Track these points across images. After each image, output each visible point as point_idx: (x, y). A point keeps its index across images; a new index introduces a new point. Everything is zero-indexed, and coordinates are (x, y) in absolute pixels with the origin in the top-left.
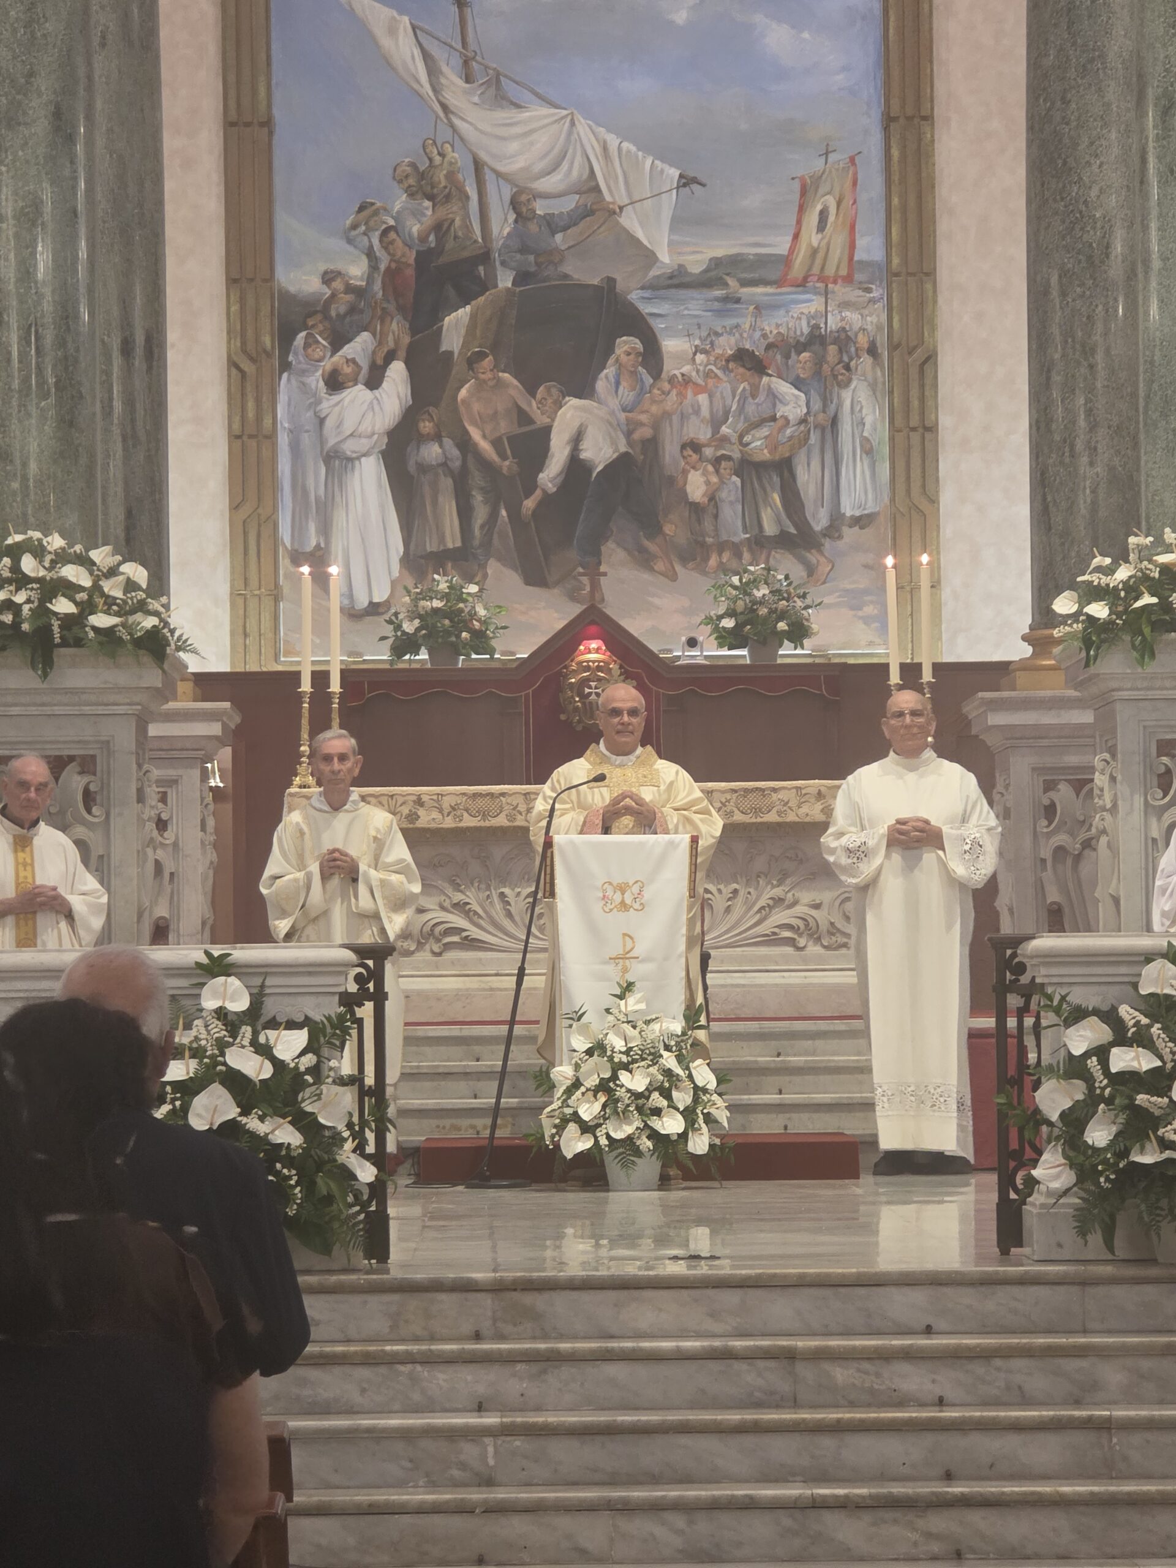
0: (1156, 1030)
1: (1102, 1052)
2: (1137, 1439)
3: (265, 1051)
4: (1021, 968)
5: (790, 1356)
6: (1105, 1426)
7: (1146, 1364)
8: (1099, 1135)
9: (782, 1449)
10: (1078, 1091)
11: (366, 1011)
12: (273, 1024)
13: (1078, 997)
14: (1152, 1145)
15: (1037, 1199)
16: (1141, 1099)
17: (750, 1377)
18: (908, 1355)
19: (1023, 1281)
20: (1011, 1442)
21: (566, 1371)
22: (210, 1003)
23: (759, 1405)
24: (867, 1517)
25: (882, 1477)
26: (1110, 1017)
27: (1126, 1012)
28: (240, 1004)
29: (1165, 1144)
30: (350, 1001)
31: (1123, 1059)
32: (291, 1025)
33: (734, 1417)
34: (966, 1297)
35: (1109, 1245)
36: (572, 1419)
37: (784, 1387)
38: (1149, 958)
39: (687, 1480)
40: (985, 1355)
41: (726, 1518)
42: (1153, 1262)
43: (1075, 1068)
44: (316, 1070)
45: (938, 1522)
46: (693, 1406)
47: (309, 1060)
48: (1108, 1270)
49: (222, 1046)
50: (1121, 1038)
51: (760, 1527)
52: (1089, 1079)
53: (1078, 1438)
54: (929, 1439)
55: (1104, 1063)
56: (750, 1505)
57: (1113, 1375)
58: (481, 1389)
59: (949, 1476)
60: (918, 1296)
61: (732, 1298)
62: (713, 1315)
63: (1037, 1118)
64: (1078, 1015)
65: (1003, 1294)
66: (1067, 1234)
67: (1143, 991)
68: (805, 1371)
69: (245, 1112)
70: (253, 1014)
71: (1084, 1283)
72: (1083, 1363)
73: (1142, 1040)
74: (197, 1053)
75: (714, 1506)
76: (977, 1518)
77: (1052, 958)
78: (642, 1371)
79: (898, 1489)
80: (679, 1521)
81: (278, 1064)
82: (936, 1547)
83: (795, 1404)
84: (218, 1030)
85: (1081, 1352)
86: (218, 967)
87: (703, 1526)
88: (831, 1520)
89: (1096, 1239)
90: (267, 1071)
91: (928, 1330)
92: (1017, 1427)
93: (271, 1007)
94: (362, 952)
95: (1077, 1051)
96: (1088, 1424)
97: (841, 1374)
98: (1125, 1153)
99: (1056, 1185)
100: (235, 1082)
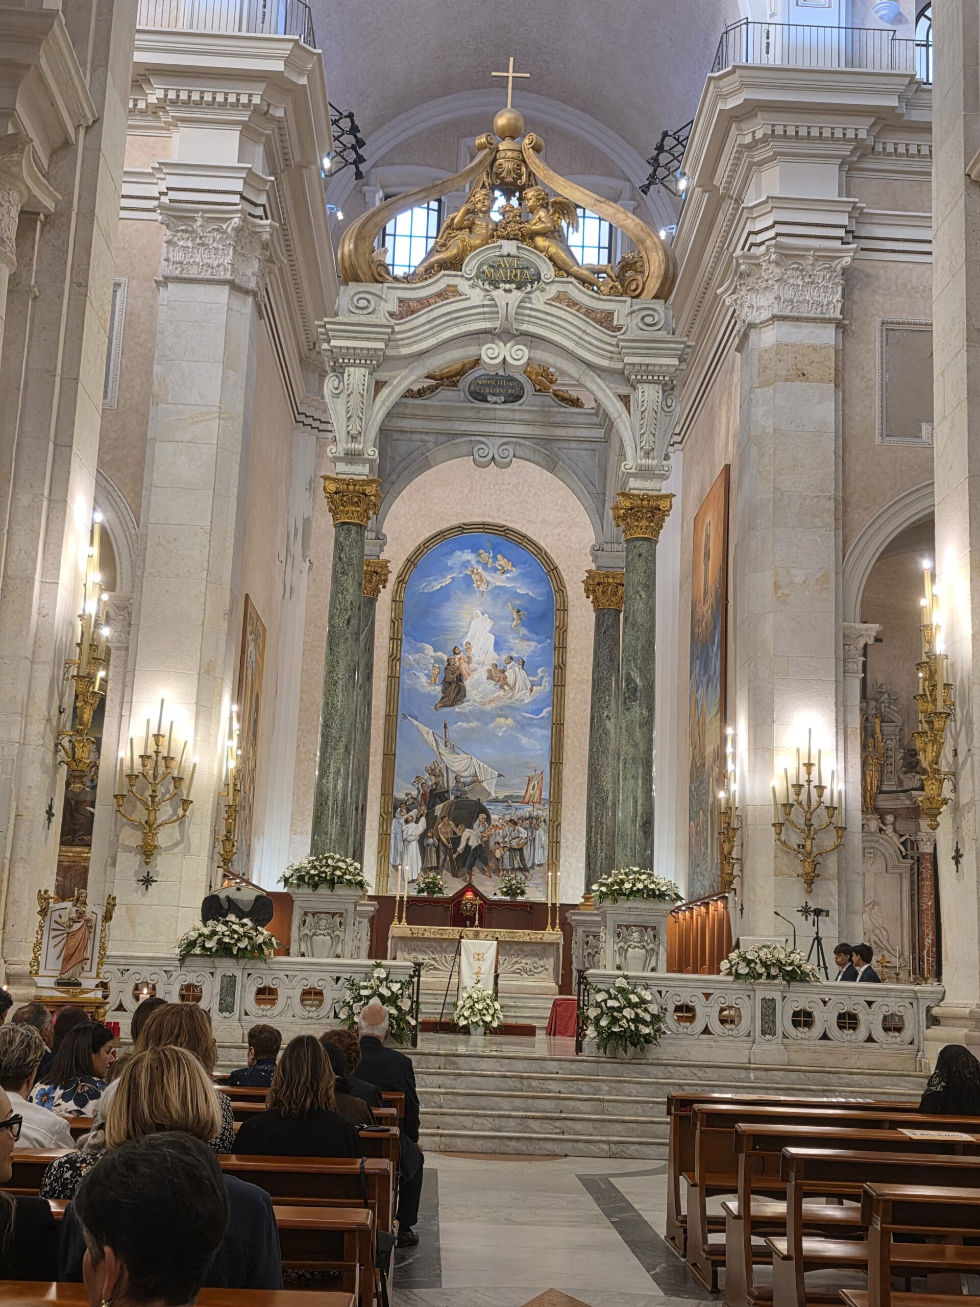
0: (619, 996)
1: (605, 1001)
2: (611, 1104)
3: (389, 988)
4: (585, 978)
5: (522, 1077)
6: (603, 1100)
7: (613, 1085)
8: (604, 1023)
9: (518, 1102)
10: (599, 1011)
11: (415, 979)
12: (391, 981)
13: (600, 986)
14: (617, 1026)
15: (587, 1039)
16: (615, 1014)
17: (511, 1083)
18: (551, 1079)
19: (582, 1061)
20: (578, 1103)
21: (462, 1078)
22: (376, 975)
23: (512, 1090)
24: (540, 1121)
25: (544, 1111)
26: (608, 992)
27: (611, 990)
28: (384, 976)
29: (621, 1026)
30: (411, 977)
31: (611, 1003)
32: (396, 982)
33: (506, 1093)
34: (568, 1065)
35: (605, 1053)
36: (464, 1091)
37: (519, 1086)
38: (618, 977)
39: (493, 1109)
40: (572, 1080)
41: (502, 1119)
42: (616, 1058)
43: (598, 1005)
44: (402, 994)
45: (558, 1124)
46: (495, 1090)
47: (400, 991)
48: (604, 1059)
49: (378, 986)
50: (610, 998)
51: (512, 1122)
52: (601, 1007)
53: (594, 1103)
54: (557, 1101)
55: (606, 1004)
56: (509, 1117)
57: (605, 1087)
58: (440, 1082)
59: (561, 1112)
60: (555, 1063)
61: (507, 1061)
62: (502, 1066)
63: (588, 1018)
64: (599, 991)
65: (577, 1064)
66: (594, 1049)
67: (617, 985)
68: (524, 1081)
69: (383, 1004)
70: (387, 978)
71: (598, 1062)
72: (596, 1084)
73: (616, 998)
74: (372, 988)
75: (500, 1116)
76: (568, 1123)
77: (593, 975)
78: (482, 1079)
79: (548, 1114)
80: (490, 1120)
81: (393, 993)
82: (557, 1131)
83: (522, 1091)
84: (378, 982)
85: (597, 1081)
86: (378, 966)
87: (497, 1121)
88: (530, 1121)
89: (602, 1050)
90: (390, 994)
91: (557, 1073)
92: (580, 1100)
93: (391, 977)
94: (416, 964)
95: (599, 1000)
96: (598, 1100)
97: (534, 1083)
98: (609, 1028)
99: (592, 1036)
100: (381, 996)
